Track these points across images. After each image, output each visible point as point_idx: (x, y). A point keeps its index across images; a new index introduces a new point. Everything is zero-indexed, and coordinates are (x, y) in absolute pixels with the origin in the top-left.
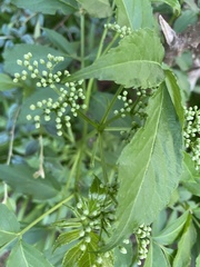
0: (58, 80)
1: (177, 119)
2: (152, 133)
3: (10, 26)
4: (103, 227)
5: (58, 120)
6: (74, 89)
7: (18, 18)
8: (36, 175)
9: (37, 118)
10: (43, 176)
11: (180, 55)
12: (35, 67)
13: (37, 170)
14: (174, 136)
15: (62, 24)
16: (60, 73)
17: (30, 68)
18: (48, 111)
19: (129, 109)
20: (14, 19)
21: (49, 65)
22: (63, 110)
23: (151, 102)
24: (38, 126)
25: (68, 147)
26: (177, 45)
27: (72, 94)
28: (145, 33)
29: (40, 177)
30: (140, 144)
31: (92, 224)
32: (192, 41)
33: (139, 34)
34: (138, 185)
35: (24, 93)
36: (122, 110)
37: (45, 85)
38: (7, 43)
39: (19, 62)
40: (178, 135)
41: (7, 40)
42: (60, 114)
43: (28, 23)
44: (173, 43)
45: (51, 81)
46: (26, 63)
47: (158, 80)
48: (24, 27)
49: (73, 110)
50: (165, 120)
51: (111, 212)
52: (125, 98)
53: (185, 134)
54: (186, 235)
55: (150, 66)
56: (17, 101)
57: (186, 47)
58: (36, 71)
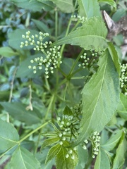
0: (46, 47)
1: (116, 70)
2: (101, 77)
3: (10, 19)
4: (72, 133)
5: (47, 69)
6: (55, 52)
7: (15, 15)
8: (27, 108)
9: (34, 68)
10: (32, 109)
11: (116, 35)
12: (32, 39)
13: (28, 105)
14: (114, 80)
15: (42, 18)
16: (47, 43)
17: (30, 39)
18: (41, 64)
19: (87, 64)
20: (12, 15)
21: (41, 38)
22: (49, 64)
23: (101, 59)
24: (35, 72)
25: (45, 93)
26: (114, 29)
27: (54, 55)
28: (96, 19)
29: (30, 110)
30: (95, 83)
31: (66, 130)
32: (124, 26)
33: (94, 20)
34: (93, 107)
35: (20, 59)
36: (83, 64)
37: (38, 49)
38: (9, 30)
39: (23, 36)
40: (116, 80)
41: (8, 28)
42: (47, 66)
43: (21, 18)
44: (112, 27)
45: (42, 47)
46: (27, 37)
47: (104, 47)
48: (19, 20)
49: (54, 64)
50: (109, 71)
51: (77, 124)
52: (85, 57)
53: (120, 79)
54: (122, 145)
55: (99, 39)
56: (15, 64)
57: (120, 30)
58: (33, 41)
